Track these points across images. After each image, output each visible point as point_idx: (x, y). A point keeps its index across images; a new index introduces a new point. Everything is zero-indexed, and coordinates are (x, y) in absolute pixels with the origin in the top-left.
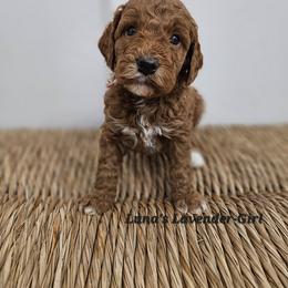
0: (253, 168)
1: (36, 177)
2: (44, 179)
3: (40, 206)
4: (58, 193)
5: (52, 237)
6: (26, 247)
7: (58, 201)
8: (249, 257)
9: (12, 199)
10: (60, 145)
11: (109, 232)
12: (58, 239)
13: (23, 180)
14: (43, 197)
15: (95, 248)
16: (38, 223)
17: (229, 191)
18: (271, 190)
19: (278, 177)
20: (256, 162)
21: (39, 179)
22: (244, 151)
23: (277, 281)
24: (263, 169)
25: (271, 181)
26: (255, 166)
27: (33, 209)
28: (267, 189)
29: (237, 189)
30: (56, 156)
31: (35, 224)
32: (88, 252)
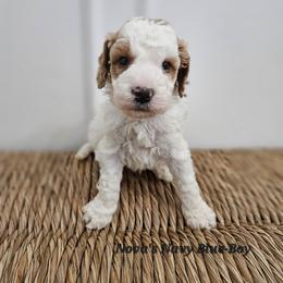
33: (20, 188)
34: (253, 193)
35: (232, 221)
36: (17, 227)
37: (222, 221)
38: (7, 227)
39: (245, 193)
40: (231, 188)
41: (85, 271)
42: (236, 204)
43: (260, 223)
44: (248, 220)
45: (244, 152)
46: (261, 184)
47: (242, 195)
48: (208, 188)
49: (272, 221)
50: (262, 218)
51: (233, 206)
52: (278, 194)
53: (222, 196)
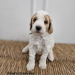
0: (61, 55)
1: (14, 53)
2: (16, 54)
3: (15, 60)
4: (19, 57)
6: (12, 70)
7: (19, 59)
10: (20, 46)
12: (19, 68)
13: (12, 54)
17: (55, 60)
18: (65, 61)
19: (66, 58)
20: (62, 53)
21: (15, 54)
22: (60, 51)
25: (65, 59)
29: (57, 60)
30: (19, 48)
31: (14, 65)
33: (17, 49)
34: (66, 54)
35: (60, 60)
36: (17, 57)
38: (15, 57)
39: (64, 54)
44: (64, 60)
47: (63, 55)
48: (56, 53)
49: (69, 61)
50: (67, 60)
51: (61, 57)
52: (71, 55)
53: (59, 55)
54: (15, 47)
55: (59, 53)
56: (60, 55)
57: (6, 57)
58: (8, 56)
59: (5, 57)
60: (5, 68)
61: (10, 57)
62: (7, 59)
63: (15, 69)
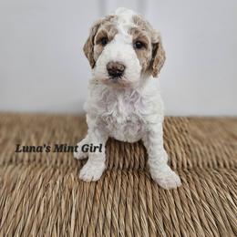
3: (58, 171)
4: (68, 162)
5: (67, 192)
6: (51, 197)
7: (68, 168)
8: (191, 210)
9: (39, 166)
10: (68, 127)
11: (103, 190)
12: (71, 193)
14: (58, 164)
15: (94, 200)
16: (58, 182)
17: (183, 165)
19: (217, 158)
20: (203, 145)
22: (196, 137)
23: (207, 226)
24: (207, 151)
25: (212, 160)
26: (202, 148)
27: (54, 173)
28: (208, 165)
29: (188, 164)
31: (55, 183)
32: (90, 202)
34: (214, 148)
35: (198, 165)
36: (62, 162)
37: (191, 165)
38: (56, 162)
39: (208, 147)
40: (200, 144)
41: (106, 188)
42: (201, 154)
43: (216, 167)
45: (212, 119)
46: (220, 142)
47: (205, 148)
48: (183, 143)
49: (225, 166)
50: (218, 164)
51: (199, 156)
52: (231, 149)
53: (192, 149)
54: (54, 132)
55: (192, 143)
56: (198, 151)
57: (29, 161)
58: (35, 160)
59: (25, 163)
60: (27, 193)
61: (40, 161)
62: (32, 168)
63: (58, 195)
